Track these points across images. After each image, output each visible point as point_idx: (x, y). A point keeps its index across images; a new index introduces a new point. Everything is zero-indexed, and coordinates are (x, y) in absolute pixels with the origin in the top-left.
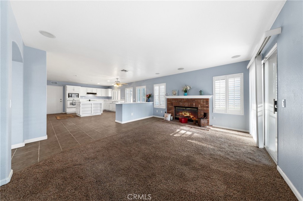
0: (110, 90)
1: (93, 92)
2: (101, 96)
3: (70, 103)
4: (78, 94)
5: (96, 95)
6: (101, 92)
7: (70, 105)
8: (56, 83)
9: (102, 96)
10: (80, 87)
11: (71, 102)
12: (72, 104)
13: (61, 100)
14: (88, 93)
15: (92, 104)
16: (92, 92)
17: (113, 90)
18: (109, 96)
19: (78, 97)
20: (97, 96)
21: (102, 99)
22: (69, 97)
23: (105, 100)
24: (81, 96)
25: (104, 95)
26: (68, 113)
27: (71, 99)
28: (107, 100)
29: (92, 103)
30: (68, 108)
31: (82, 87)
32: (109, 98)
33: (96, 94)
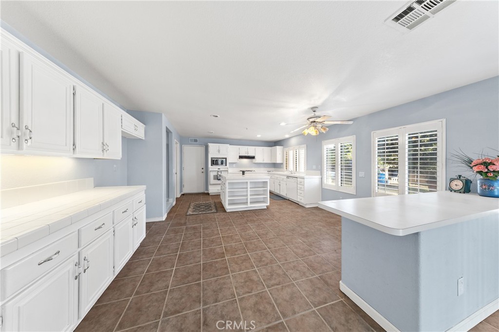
0: (278, 148)
1: (249, 155)
2: (262, 162)
3: (214, 176)
4: (226, 159)
5: (254, 160)
6: (262, 154)
7: (214, 179)
8: (196, 141)
9: (264, 162)
10: (228, 145)
11: (215, 174)
12: (217, 178)
13: (203, 170)
14: (241, 157)
15: (247, 182)
16: (247, 155)
17: (286, 149)
18: (278, 162)
19: (226, 165)
20: (256, 162)
21: (265, 167)
22: (212, 165)
23: (270, 169)
24: (229, 163)
25: (267, 161)
26: (210, 194)
27: (215, 168)
28: (273, 169)
29: (249, 181)
30: (211, 184)
31: (231, 146)
32: (275, 165)
33: (253, 158)
